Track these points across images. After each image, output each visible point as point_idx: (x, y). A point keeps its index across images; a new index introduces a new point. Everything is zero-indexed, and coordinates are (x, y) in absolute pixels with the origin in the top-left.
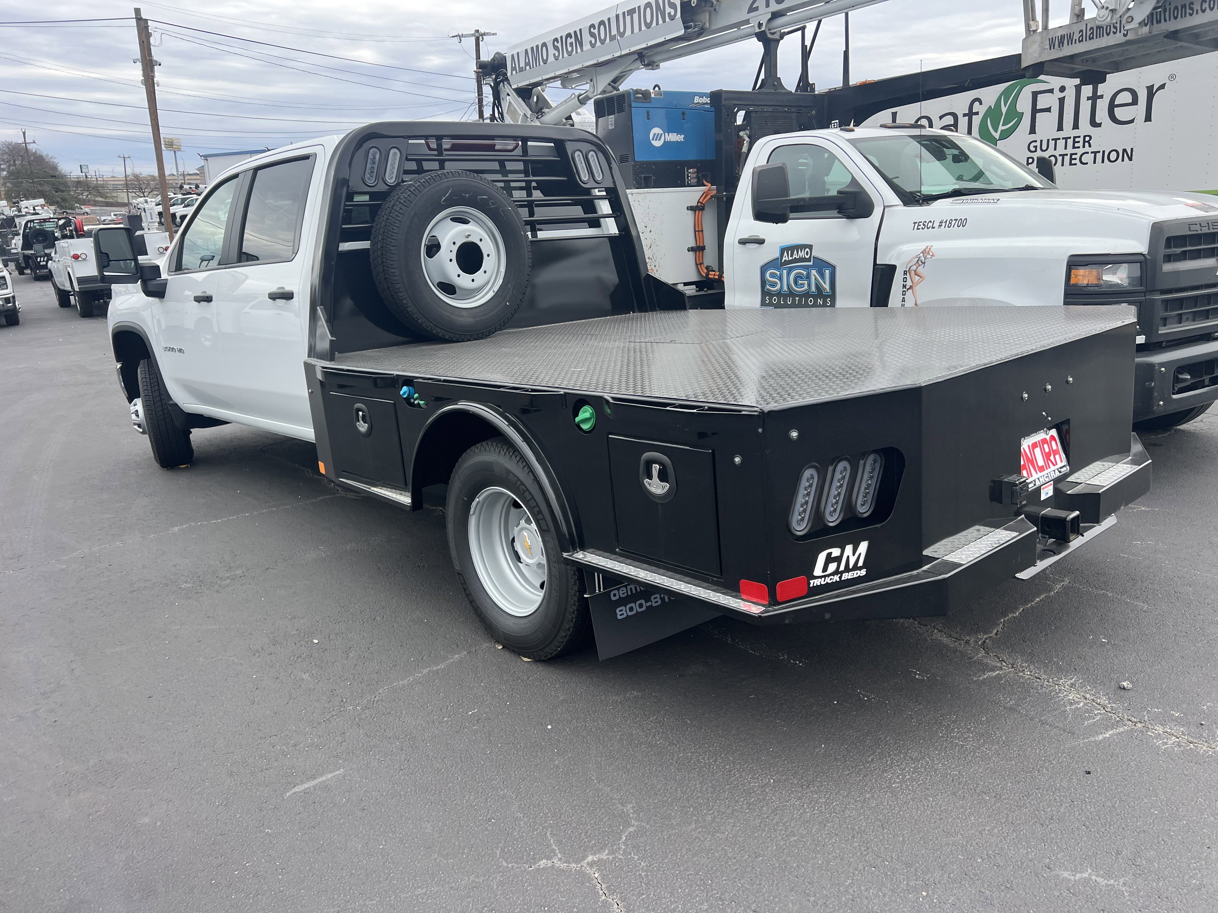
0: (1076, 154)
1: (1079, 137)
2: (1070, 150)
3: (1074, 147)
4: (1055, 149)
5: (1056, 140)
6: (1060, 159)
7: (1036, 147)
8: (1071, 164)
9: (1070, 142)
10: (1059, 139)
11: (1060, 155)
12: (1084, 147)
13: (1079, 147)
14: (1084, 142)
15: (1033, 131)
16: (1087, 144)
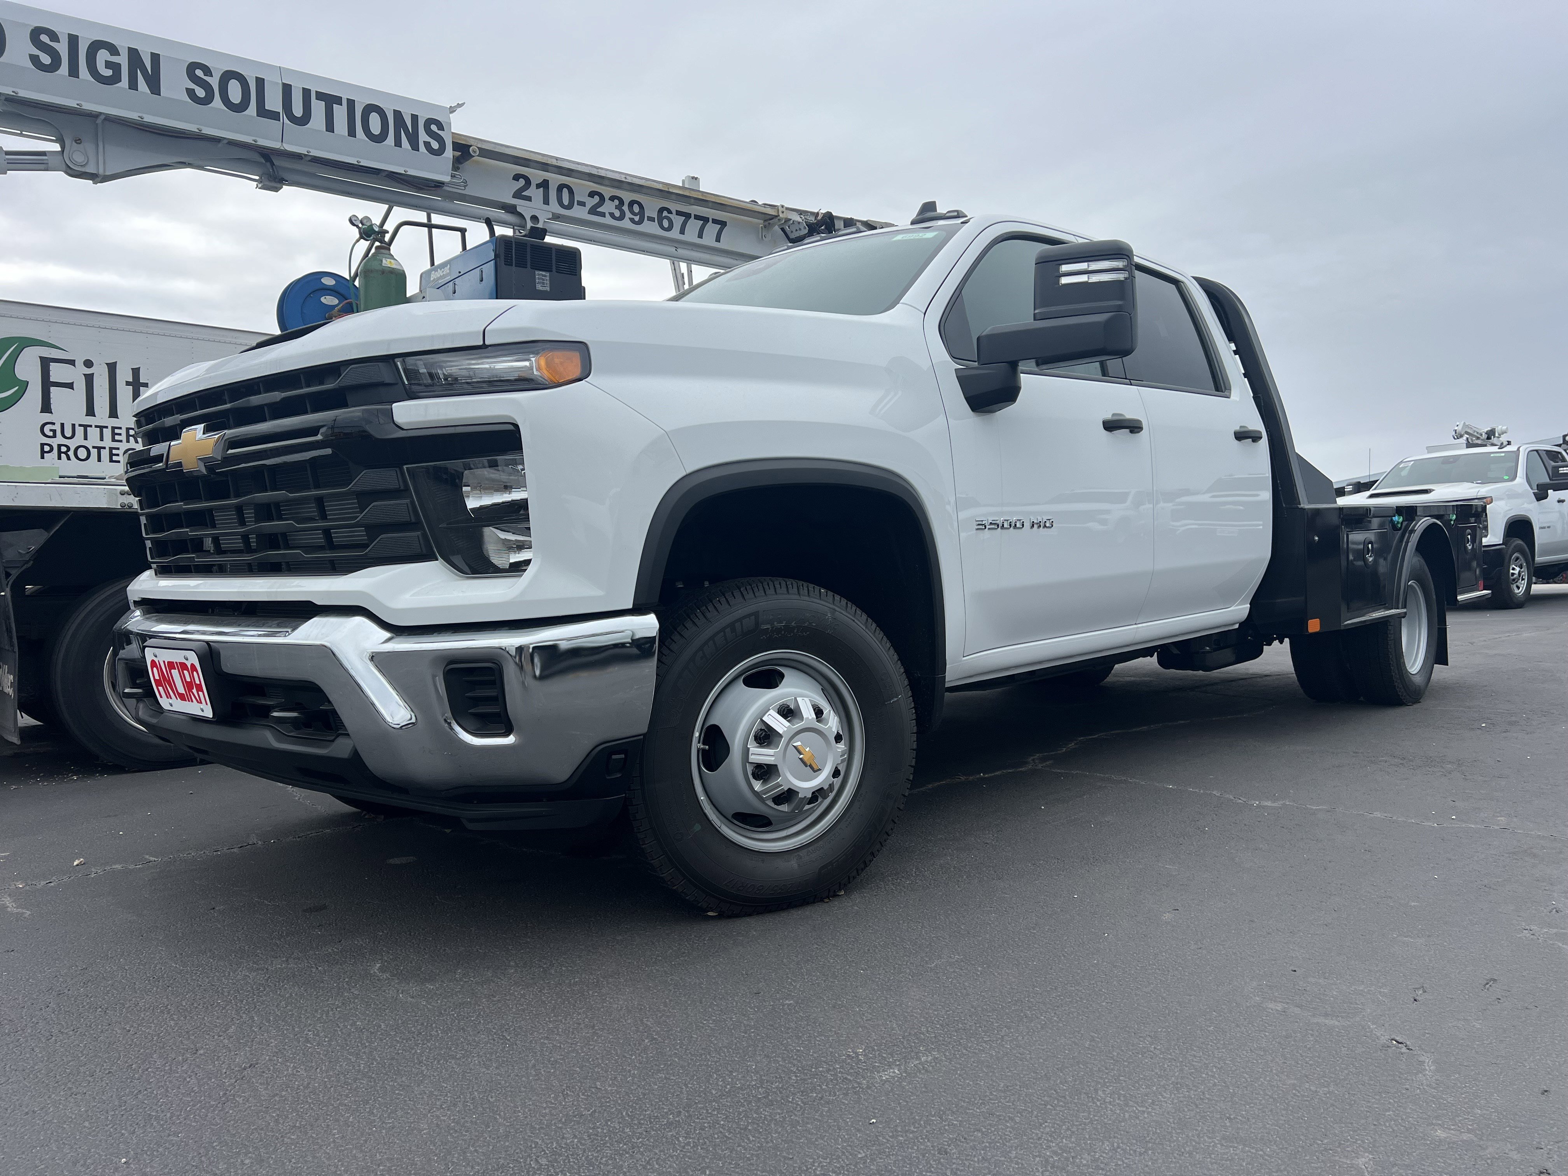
0: (118, 449)
1: (120, 428)
2: (108, 442)
3: (114, 440)
4: (86, 438)
5: (86, 427)
6: (94, 452)
7: (54, 431)
8: (111, 461)
9: (107, 433)
10: (91, 426)
11: (94, 447)
12: (128, 441)
13: (121, 441)
14: (128, 436)
15: (46, 407)
16: (131, 439)
